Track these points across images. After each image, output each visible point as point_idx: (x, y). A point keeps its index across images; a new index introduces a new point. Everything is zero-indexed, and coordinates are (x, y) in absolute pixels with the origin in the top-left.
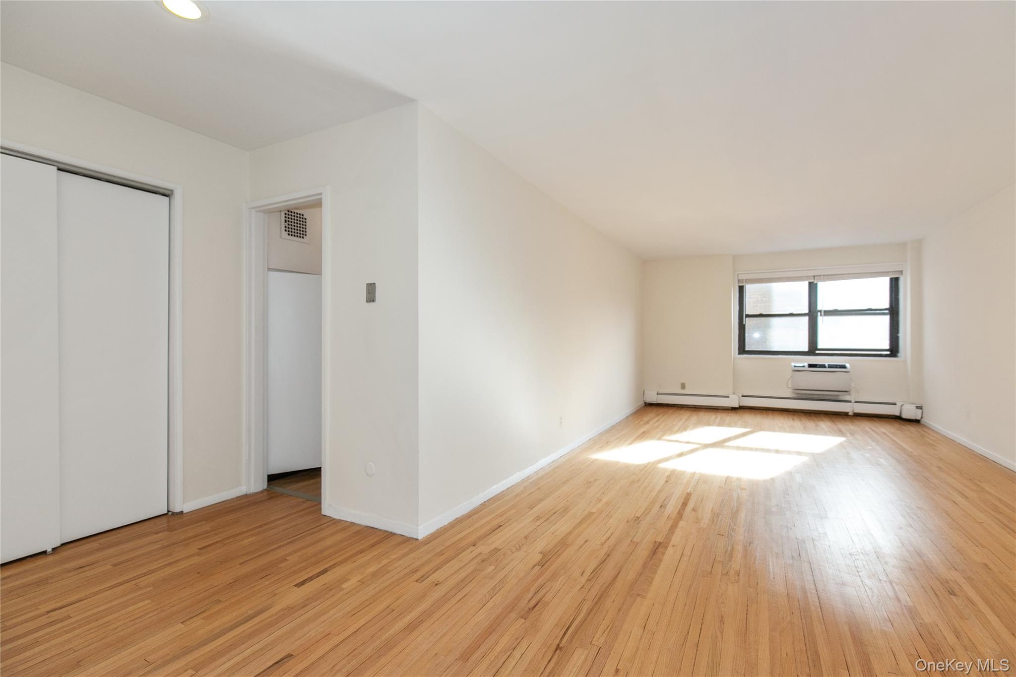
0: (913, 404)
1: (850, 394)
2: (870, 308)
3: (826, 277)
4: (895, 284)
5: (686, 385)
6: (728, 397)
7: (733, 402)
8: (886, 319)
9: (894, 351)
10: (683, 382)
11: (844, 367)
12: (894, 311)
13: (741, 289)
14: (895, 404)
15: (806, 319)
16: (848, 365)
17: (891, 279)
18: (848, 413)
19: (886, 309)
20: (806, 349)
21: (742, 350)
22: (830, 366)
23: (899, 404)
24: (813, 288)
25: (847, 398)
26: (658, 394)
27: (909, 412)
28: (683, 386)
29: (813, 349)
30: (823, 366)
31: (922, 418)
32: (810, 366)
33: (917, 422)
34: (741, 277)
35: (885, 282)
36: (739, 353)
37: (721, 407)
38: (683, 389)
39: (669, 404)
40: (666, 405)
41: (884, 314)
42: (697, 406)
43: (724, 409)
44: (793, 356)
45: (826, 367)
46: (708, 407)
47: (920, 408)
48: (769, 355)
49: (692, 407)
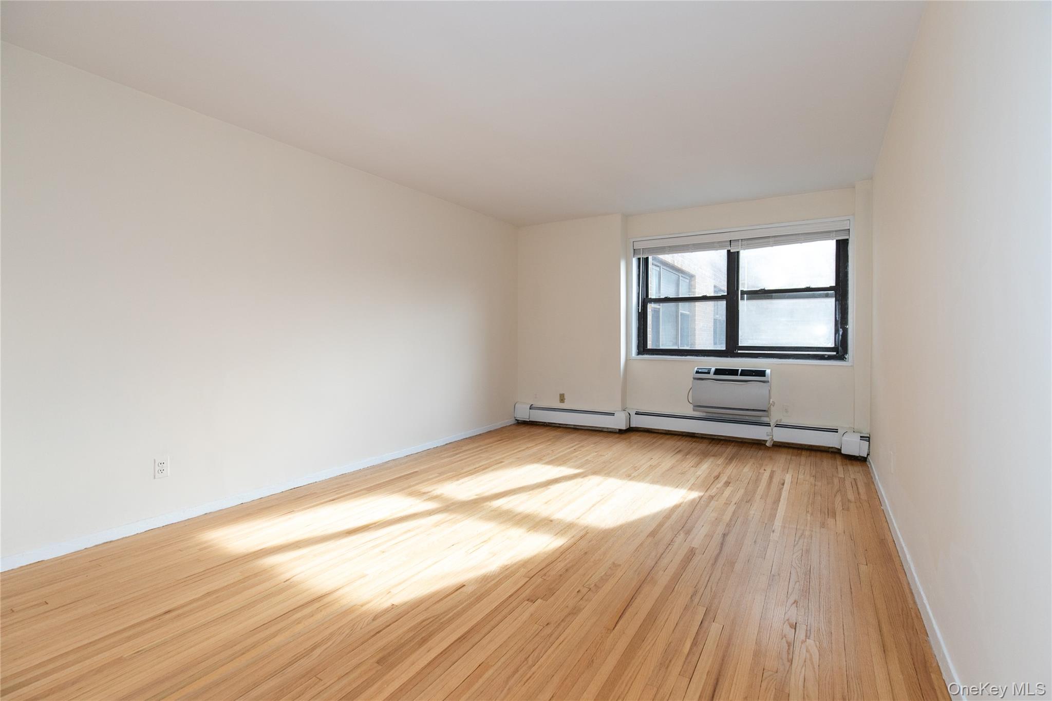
0: (857, 432)
1: (769, 415)
2: (809, 286)
3: (744, 242)
4: (842, 247)
5: (566, 397)
6: (613, 414)
7: (619, 422)
8: (829, 304)
9: (840, 351)
10: (562, 393)
11: (762, 373)
12: (840, 290)
14: (836, 431)
15: (723, 303)
16: (768, 372)
17: (838, 242)
18: (766, 441)
19: (830, 289)
20: (723, 347)
21: (643, 349)
22: (745, 373)
23: (840, 432)
24: (732, 260)
25: (765, 420)
27: (852, 445)
28: (562, 399)
29: (732, 347)
30: (734, 372)
31: (868, 455)
32: (717, 372)
33: (860, 460)
35: (830, 247)
36: (639, 353)
37: (607, 428)
38: (562, 402)
39: (545, 423)
40: (542, 424)
41: (827, 296)
42: (578, 426)
43: (611, 432)
44: (706, 358)
45: (737, 375)
46: (591, 429)
47: (867, 439)
48: (675, 355)
49: (572, 427)
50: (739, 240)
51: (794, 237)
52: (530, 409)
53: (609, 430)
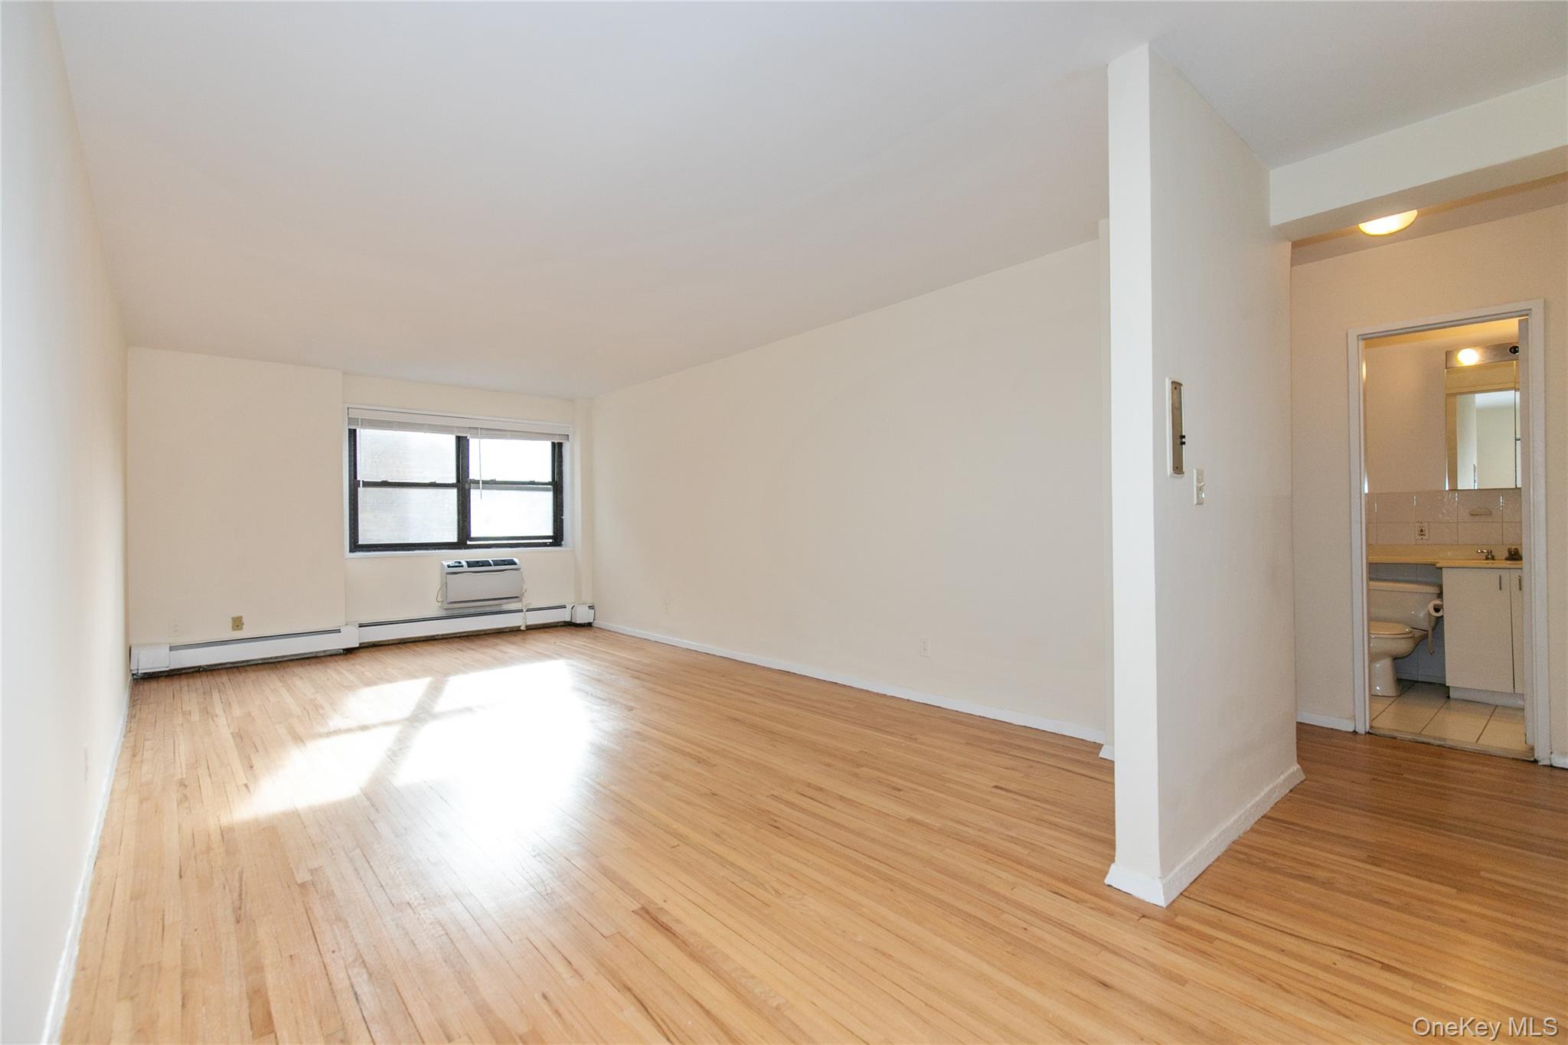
0: (584, 604)
1: (521, 601)
2: (532, 480)
3: (484, 432)
4: (557, 450)
5: (244, 620)
6: (339, 631)
8: (548, 497)
9: (557, 539)
10: (236, 615)
11: (512, 563)
12: (557, 486)
13: (353, 434)
14: (564, 607)
15: (454, 491)
16: (516, 560)
17: (554, 445)
18: (520, 627)
19: (548, 483)
20: (455, 540)
21: (355, 546)
22: (496, 563)
23: (569, 607)
24: (462, 445)
25: (518, 606)
26: (171, 649)
27: (581, 615)
28: (238, 623)
29: (464, 539)
30: (486, 564)
31: (595, 620)
32: (470, 564)
33: (589, 625)
34: (354, 414)
35: (545, 448)
36: (351, 551)
37: (324, 651)
38: (238, 629)
39: (200, 667)
40: (192, 670)
41: (547, 490)
42: (271, 658)
43: (331, 656)
44: (437, 551)
45: (491, 565)
46: (295, 658)
47: (591, 607)
48: (399, 550)
49: (260, 662)
50: (477, 428)
51: (520, 434)
52: (170, 650)
53: (328, 653)
